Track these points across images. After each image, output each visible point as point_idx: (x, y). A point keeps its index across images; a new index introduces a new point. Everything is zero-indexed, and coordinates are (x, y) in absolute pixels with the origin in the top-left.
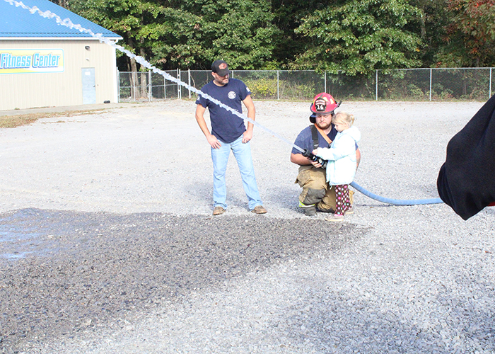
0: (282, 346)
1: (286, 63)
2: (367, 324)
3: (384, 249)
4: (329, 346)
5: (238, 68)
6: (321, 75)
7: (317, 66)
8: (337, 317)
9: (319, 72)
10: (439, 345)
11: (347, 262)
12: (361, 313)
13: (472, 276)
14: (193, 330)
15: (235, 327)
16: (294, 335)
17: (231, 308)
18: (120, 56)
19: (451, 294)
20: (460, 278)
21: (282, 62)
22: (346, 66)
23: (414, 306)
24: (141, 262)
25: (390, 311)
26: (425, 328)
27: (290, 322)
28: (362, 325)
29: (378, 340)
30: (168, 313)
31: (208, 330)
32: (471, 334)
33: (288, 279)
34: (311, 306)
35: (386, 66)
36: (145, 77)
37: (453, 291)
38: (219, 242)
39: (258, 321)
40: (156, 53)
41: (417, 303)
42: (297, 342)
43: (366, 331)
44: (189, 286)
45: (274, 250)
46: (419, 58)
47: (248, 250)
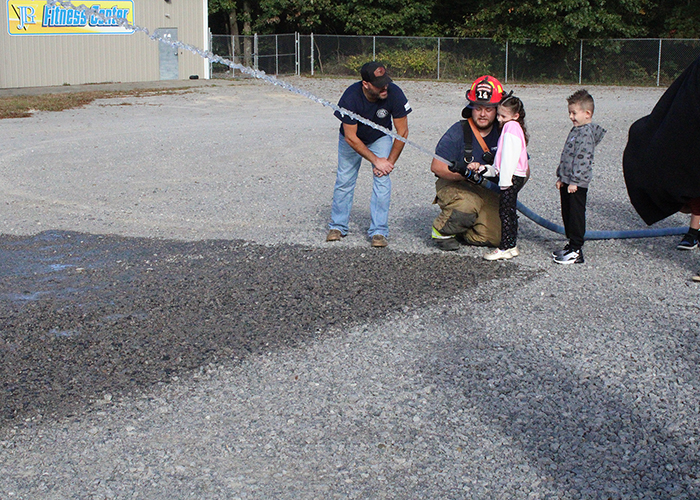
0: (381, 446)
1: (451, 26)
2: (513, 416)
3: (555, 303)
4: (450, 448)
5: (382, 33)
6: (501, 46)
7: (495, 32)
8: (470, 405)
9: (498, 40)
10: (615, 452)
11: (497, 321)
12: (506, 399)
13: (679, 349)
14: (257, 416)
15: (317, 415)
16: (401, 430)
17: (317, 384)
18: (214, 11)
19: (644, 375)
20: (662, 350)
21: (446, 25)
22: (538, 34)
23: (587, 392)
24: (201, 310)
25: (549, 398)
26: (598, 425)
27: (399, 410)
28: (504, 417)
29: (525, 442)
30: (225, 389)
31: (278, 418)
32: (665, 438)
33: (407, 344)
34: (434, 386)
35: (595, 34)
36: (249, 43)
37: (648, 370)
38: (317, 285)
39: (353, 406)
40: (266, 9)
41: (591, 387)
42: (404, 440)
43: (509, 427)
44: (262, 349)
45: (396, 301)
46: (644, 24)
47: (357, 298)
